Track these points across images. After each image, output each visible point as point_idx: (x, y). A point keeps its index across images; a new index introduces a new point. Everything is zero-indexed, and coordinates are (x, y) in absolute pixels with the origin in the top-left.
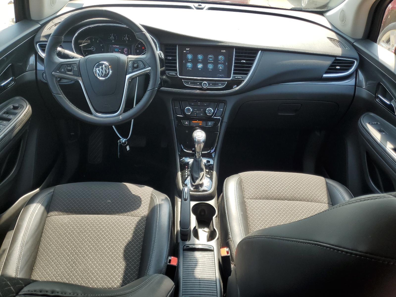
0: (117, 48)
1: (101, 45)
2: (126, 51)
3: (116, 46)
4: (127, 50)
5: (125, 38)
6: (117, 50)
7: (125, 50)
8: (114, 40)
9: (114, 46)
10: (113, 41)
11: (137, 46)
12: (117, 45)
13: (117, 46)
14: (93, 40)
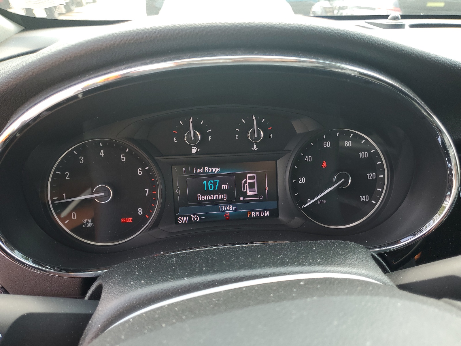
0: (213, 176)
1: (140, 172)
2: (252, 185)
3: (207, 169)
4: (255, 180)
5: (253, 133)
6: (215, 184)
7: (248, 181)
8: (197, 146)
9: (199, 171)
10: (194, 151)
11: (299, 160)
12: (211, 165)
13: (211, 170)
14: (102, 154)
